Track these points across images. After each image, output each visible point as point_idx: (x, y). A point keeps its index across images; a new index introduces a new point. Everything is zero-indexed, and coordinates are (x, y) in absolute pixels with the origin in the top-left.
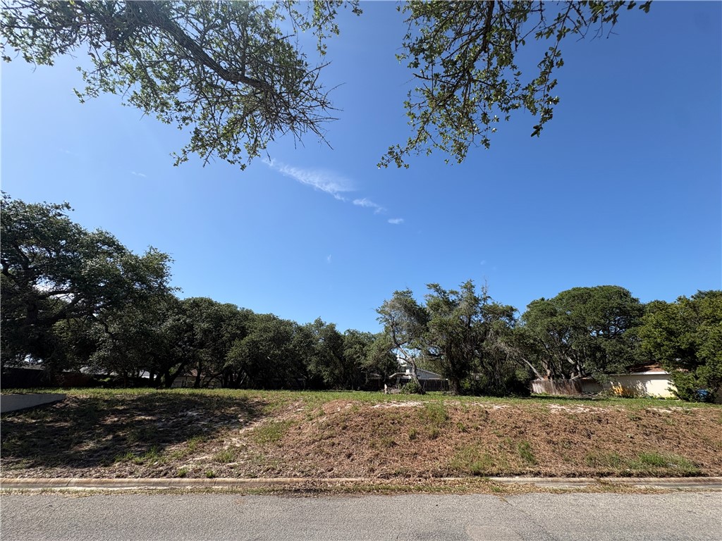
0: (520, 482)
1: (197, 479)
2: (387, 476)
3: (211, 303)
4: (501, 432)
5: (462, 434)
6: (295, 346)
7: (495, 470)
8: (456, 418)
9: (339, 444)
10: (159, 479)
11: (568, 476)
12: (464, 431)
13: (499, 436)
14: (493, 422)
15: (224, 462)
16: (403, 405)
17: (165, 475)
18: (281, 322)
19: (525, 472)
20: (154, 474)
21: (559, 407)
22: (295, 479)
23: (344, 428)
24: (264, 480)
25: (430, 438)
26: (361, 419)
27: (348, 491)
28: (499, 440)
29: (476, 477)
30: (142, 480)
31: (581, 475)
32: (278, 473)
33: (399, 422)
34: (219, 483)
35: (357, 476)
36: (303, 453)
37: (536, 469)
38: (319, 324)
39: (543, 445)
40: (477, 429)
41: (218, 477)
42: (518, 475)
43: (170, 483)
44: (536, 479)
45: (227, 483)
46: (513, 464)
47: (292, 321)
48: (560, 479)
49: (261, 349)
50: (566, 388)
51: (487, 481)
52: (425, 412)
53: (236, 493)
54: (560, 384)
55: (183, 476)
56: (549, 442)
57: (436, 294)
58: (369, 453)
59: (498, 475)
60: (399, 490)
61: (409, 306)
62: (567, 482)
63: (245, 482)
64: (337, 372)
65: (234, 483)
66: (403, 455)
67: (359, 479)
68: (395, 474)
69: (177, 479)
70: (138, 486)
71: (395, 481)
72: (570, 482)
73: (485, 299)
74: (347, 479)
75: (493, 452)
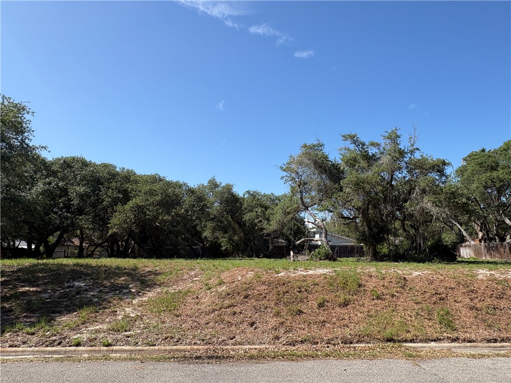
0: (436, 347)
1: (93, 348)
2: (293, 343)
3: (85, 164)
4: (419, 299)
5: (376, 301)
6: (187, 211)
7: (409, 336)
8: (370, 285)
9: (241, 313)
10: (54, 348)
11: (489, 341)
12: (378, 298)
13: (417, 303)
14: (411, 289)
15: (119, 331)
16: (311, 272)
17: (59, 344)
18: (169, 184)
19: (442, 338)
20: (47, 343)
21: (488, 273)
22: (195, 347)
23: (246, 297)
24: (163, 348)
25: (340, 306)
26: (264, 287)
27: (252, 357)
28: (416, 307)
29: (389, 343)
30: (36, 349)
31: (503, 340)
32: (178, 341)
33: (306, 290)
34: (116, 351)
35: (261, 343)
36: (203, 322)
37: (455, 335)
38: (214, 185)
39: (464, 311)
40: (393, 296)
41: (114, 345)
42: (435, 341)
43: (66, 352)
44: (453, 344)
45: (125, 351)
46: (429, 330)
47: (181, 182)
48: (480, 344)
49: (148, 215)
50: (499, 252)
51: (400, 347)
52: (335, 280)
53: (135, 360)
54: (492, 247)
55: (78, 345)
56: (472, 308)
57: (352, 147)
58: (273, 322)
59: (412, 341)
60: (306, 356)
61: (320, 161)
62: (486, 347)
63: (143, 350)
64: (236, 238)
65: (131, 351)
66: (310, 323)
67: (263, 346)
68: (301, 341)
69: (73, 348)
70: (34, 355)
71: (302, 348)
72: (490, 347)
73: (412, 152)
74: (250, 346)
75: (409, 318)
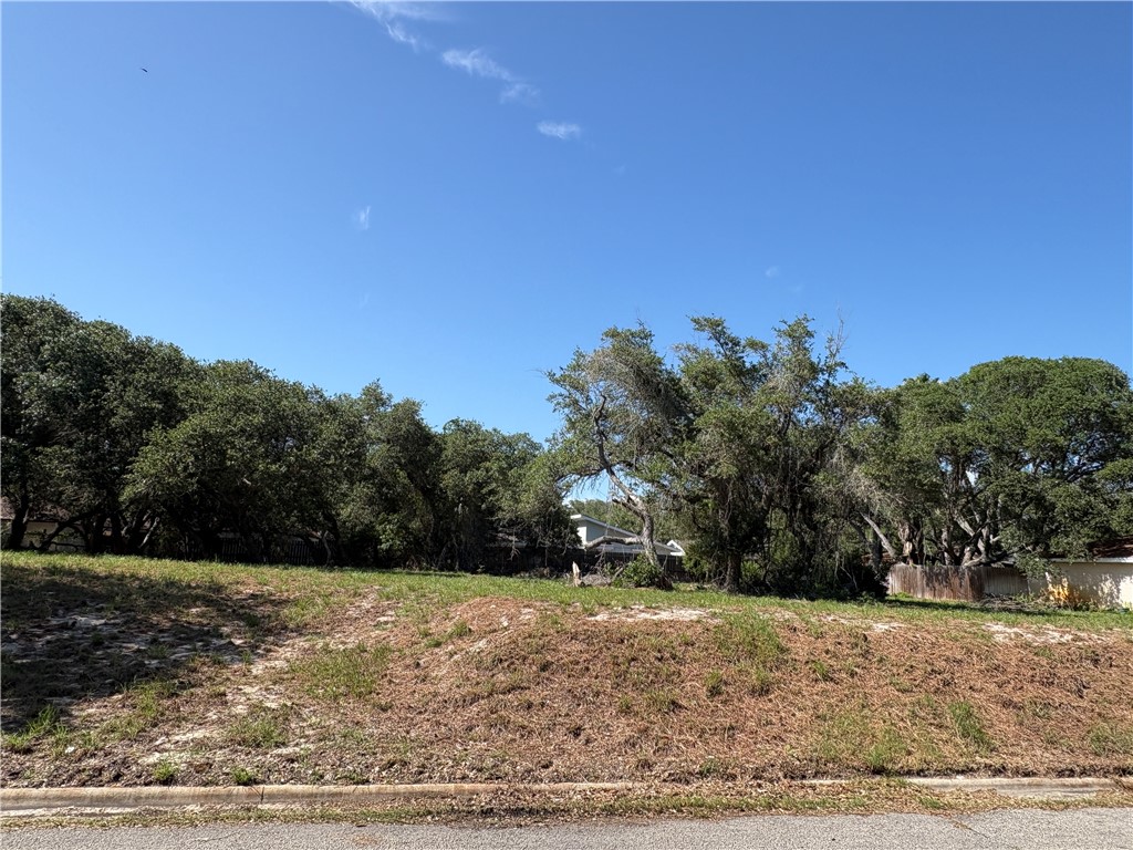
0: (966, 786)
1: (210, 789)
2: (683, 778)
4: (905, 681)
5: (822, 685)
6: (326, 455)
7: (914, 762)
8: (800, 648)
9: (543, 705)
10: (106, 790)
11: (1061, 774)
12: (826, 678)
13: (904, 691)
14: (881, 660)
15: (258, 746)
16: (664, 615)
17: (117, 778)
18: (280, 388)
19: (975, 767)
20: (84, 776)
21: (1008, 630)
22: (467, 786)
23: (544, 668)
24: (390, 788)
25: (753, 692)
26: (577, 646)
27: (610, 811)
28: (906, 699)
29: (878, 778)
30: (54, 791)
31: (1084, 773)
32: (421, 773)
33: (674, 657)
34: (272, 797)
35: (613, 777)
36: (458, 723)
37: (996, 761)
38: (374, 397)
39: (995, 709)
40: (853, 674)
41: (263, 782)
42: (963, 772)
43: (137, 799)
44: (999, 780)
45: (294, 796)
46: (947, 750)
47: (307, 386)
48: (1046, 780)
50: (949, 585)
51: (903, 785)
52: (729, 635)
53: (338, 819)
55: (168, 780)
56: (1007, 704)
58: (622, 729)
59: (920, 773)
60: (727, 807)
62: (1057, 786)
63: (341, 794)
65: (311, 795)
66: (703, 731)
67: (619, 785)
68: (701, 773)
69: (156, 789)
70: (49, 807)
71: (706, 788)
72: (1064, 785)
73: (831, 370)
74: (591, 784)
75: (901, 724)
